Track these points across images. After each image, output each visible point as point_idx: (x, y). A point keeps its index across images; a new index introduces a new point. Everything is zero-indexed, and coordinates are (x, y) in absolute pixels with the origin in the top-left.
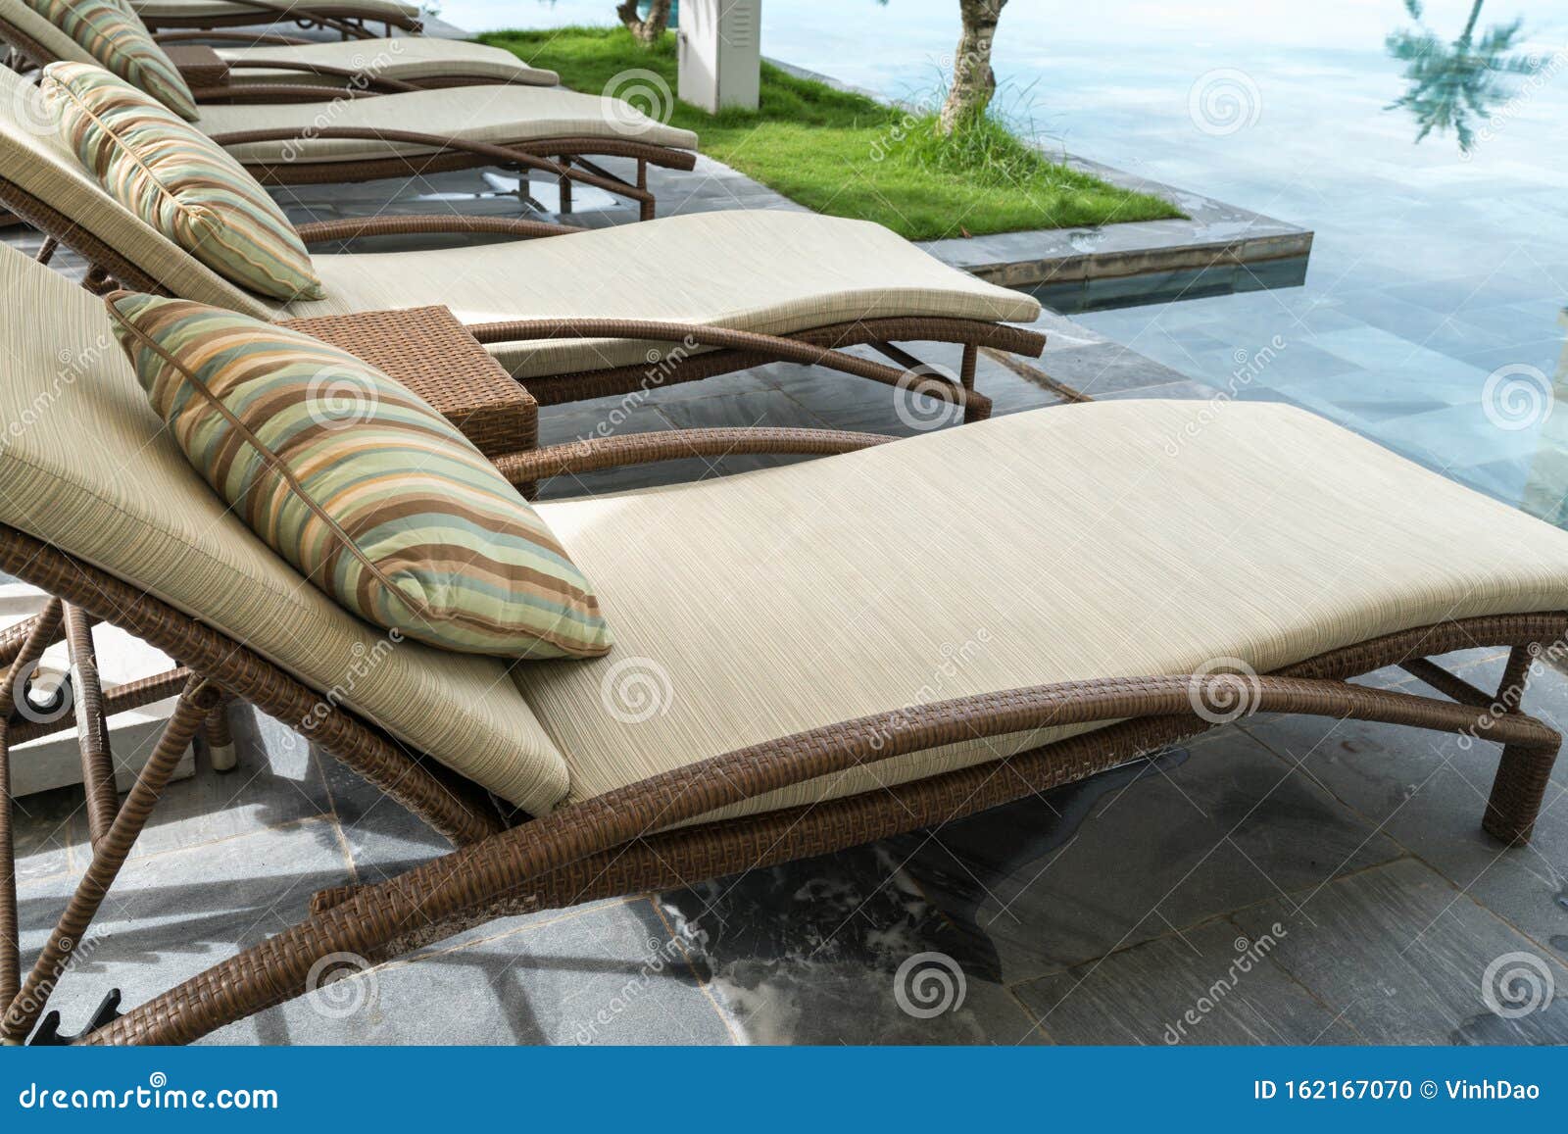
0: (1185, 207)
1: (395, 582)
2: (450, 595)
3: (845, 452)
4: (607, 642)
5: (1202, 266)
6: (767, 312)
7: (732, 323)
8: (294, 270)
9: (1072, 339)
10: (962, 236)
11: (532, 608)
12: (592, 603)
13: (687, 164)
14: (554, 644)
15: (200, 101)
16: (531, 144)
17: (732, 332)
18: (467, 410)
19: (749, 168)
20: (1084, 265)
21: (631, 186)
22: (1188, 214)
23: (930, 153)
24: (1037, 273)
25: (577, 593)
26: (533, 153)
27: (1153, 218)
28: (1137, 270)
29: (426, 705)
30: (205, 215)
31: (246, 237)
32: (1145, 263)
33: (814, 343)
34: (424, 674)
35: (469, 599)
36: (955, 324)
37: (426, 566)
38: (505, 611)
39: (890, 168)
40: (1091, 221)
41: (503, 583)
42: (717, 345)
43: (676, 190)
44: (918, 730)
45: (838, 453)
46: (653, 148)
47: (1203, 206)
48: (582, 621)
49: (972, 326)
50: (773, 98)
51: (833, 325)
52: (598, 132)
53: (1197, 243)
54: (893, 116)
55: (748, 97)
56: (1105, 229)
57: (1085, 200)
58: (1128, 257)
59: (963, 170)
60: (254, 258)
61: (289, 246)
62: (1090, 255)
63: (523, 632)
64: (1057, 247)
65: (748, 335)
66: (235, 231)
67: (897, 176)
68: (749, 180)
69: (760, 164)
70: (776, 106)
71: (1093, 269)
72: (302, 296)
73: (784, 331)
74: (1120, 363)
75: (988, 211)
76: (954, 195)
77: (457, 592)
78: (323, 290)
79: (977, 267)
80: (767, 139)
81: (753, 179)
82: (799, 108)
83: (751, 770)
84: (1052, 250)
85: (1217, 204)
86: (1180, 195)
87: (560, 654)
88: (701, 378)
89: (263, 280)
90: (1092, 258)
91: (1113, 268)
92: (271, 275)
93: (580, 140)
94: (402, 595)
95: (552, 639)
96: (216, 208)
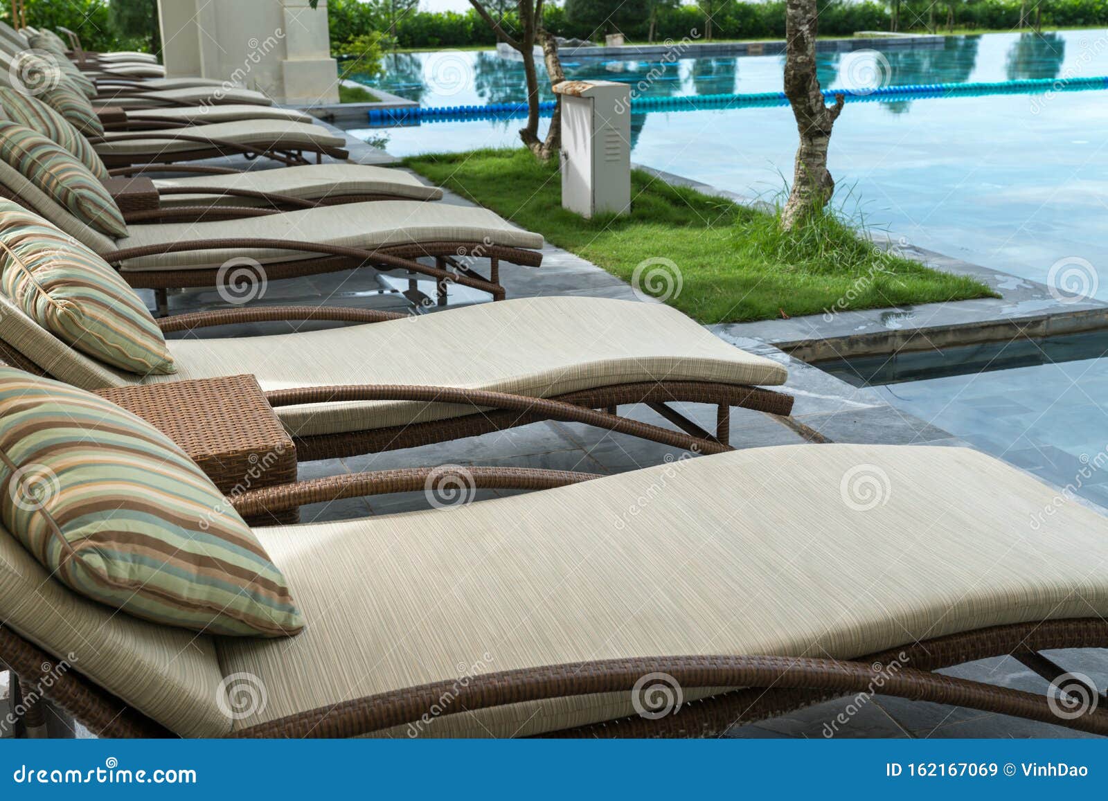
0: (997, 288)
1: (82, 556)
2: (132, 570)
3: (556, 487)
4: (295, 624)
5: (1007, 339)
6: (534, 378)
7: (505, 388)
8: (148, 350)
9: (856, 403)
10: (781, 317)
11: (219, 590)
12: (283, 592)
13: (535, 261)
14: (242, 621)
15: (130, 222)
16: (398, 248)
17: (502, 395)
18: (237, 452)
19: (608, 264)
20: (890, 340)
21: (487, 281)
22: (999, 293)
23: (770, 248)
24: (845, 348)
25: (268, 584)
26: (399, 256)
27: (964, 298)
28: (943, 344)
29: (110, 654)
30: (69, 307)
31: (104, 324)
32: (950, 338)
33: (577, 404)
34: (112, 631)
35: (150, 575)
36: (707, 387)
37: (110, 546)
38: (191, 589)
39: (734, 259)
40: (906, 302)
41: (193, 569)
42: (488, 405)
43: (539, 284)
44: (503, 688)
45: (551, 488)
46: (503, 249)
47: (1018, 286)
48: (270, 605)
49: (721, 388)
50: (645, 204)
51: (594, 389)
52: (455, 236)
53: (1002, 318)
54: (748, 215)
55: (621, 205)
56: (917, 309)
57: (901, 284)
58: (932, 333)
59: (799, 260)
60: (110, 339)
61: (144, 331)
62: (896, 331)
63: (210, 608)
64: (866, 325)
65: (515, 397)
66: (93, 319)
67: (739, 267)
68: (607, 274)
69: (619, 260)
70: (645, 211)
71: (901, 344)
72: (157, 371)
73: (550, 394)
74: (892, 423)
75: (812, 295)
76: (785, 282)
77: (139, 568)
78: (175, 367)
79: (787, 343)
80: (630, 239)
81: (611, 273)
82: (667, 211)
83: (360, 712)
84: (861, 328)
85: (1031, 283)
86: (998, 277)
87: (254, 632)
88: (478, 434)
89: (120, 357)
90: (897, 334)
91: (917, 343)
92: (127, 354)
93: (439, 244)
94: (87, 567)
95: (241, 617)
96: (78, 301)
